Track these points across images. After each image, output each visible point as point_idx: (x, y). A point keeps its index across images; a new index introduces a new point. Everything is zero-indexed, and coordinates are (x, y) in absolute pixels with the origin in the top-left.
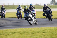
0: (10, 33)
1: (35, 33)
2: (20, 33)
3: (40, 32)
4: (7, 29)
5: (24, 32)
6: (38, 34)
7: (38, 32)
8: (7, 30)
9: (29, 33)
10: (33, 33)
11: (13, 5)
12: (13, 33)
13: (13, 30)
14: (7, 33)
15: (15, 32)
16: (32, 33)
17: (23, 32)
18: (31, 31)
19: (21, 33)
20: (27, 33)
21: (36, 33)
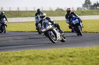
0: (13, 59)
1: (55, 58)
2: (30, 59)
3: (65, 56)
4: (7, 52)
5: (37, 57)
6: (60, 59)
7: (61, 56)
8: (7, 54)
9: (45, 58)
10: (53, 57)
11: (17, 10)
12: (18, 58)
13: (18, 53)
14: (7, 58)
15: (20, 57)
16: (51, 58)
17: (34, 56)
18: (49, 54)
19: (31, 57)
20: (42, 59)
21: (57, 58)
